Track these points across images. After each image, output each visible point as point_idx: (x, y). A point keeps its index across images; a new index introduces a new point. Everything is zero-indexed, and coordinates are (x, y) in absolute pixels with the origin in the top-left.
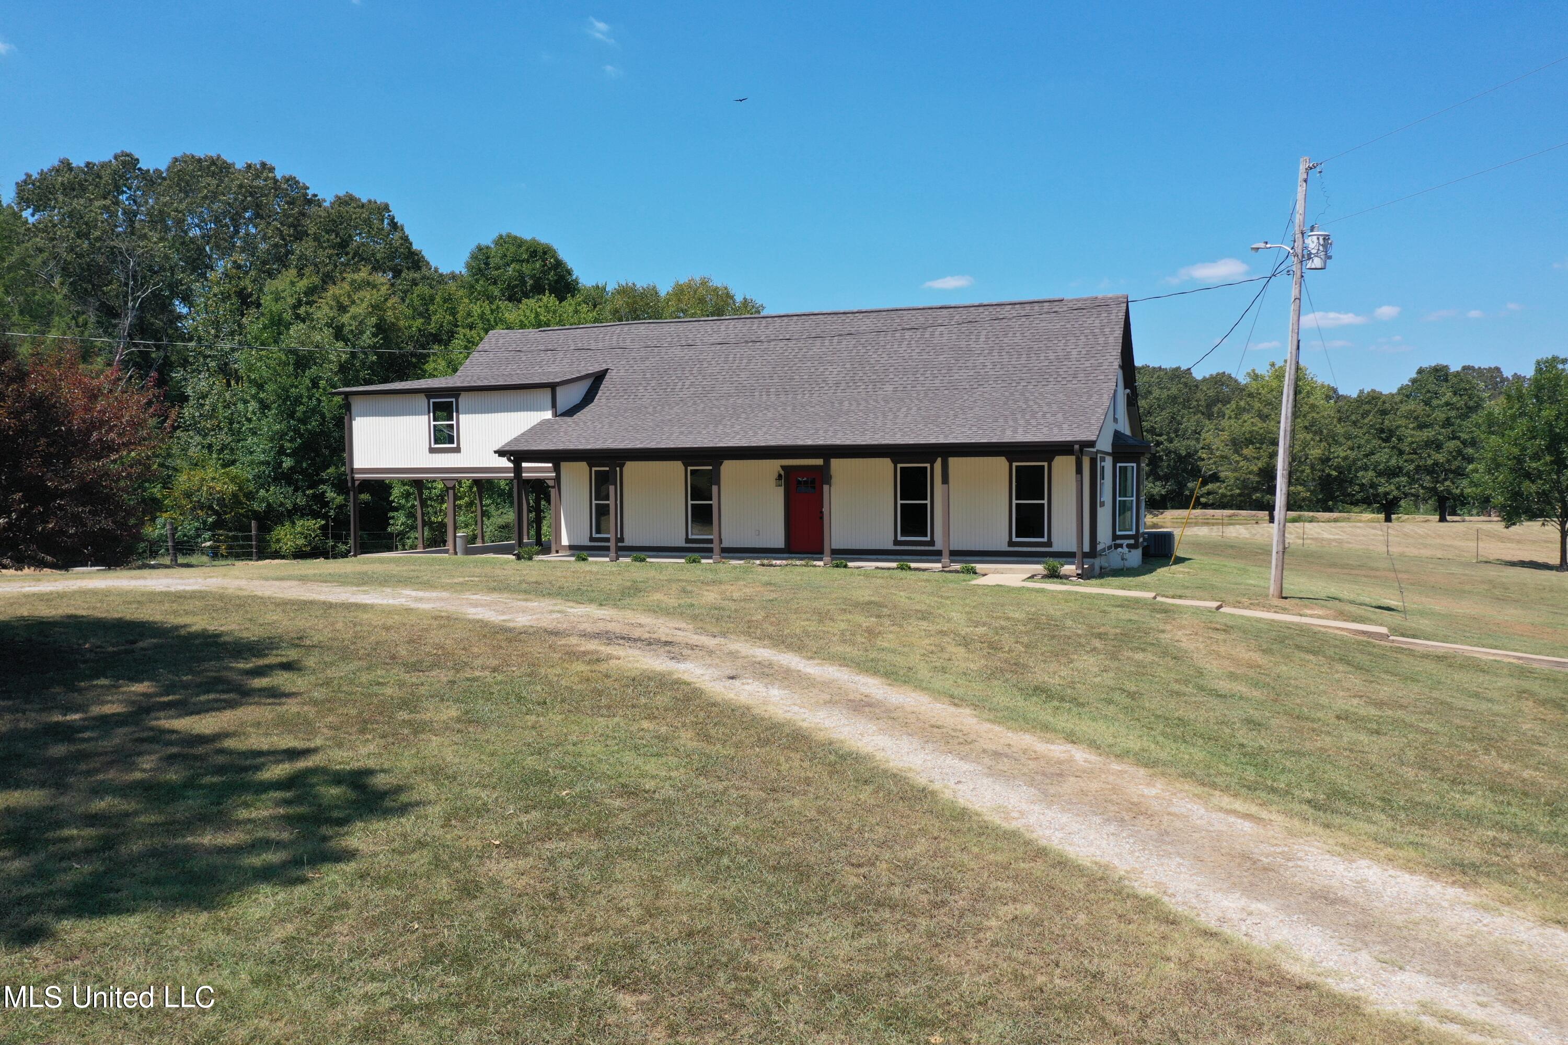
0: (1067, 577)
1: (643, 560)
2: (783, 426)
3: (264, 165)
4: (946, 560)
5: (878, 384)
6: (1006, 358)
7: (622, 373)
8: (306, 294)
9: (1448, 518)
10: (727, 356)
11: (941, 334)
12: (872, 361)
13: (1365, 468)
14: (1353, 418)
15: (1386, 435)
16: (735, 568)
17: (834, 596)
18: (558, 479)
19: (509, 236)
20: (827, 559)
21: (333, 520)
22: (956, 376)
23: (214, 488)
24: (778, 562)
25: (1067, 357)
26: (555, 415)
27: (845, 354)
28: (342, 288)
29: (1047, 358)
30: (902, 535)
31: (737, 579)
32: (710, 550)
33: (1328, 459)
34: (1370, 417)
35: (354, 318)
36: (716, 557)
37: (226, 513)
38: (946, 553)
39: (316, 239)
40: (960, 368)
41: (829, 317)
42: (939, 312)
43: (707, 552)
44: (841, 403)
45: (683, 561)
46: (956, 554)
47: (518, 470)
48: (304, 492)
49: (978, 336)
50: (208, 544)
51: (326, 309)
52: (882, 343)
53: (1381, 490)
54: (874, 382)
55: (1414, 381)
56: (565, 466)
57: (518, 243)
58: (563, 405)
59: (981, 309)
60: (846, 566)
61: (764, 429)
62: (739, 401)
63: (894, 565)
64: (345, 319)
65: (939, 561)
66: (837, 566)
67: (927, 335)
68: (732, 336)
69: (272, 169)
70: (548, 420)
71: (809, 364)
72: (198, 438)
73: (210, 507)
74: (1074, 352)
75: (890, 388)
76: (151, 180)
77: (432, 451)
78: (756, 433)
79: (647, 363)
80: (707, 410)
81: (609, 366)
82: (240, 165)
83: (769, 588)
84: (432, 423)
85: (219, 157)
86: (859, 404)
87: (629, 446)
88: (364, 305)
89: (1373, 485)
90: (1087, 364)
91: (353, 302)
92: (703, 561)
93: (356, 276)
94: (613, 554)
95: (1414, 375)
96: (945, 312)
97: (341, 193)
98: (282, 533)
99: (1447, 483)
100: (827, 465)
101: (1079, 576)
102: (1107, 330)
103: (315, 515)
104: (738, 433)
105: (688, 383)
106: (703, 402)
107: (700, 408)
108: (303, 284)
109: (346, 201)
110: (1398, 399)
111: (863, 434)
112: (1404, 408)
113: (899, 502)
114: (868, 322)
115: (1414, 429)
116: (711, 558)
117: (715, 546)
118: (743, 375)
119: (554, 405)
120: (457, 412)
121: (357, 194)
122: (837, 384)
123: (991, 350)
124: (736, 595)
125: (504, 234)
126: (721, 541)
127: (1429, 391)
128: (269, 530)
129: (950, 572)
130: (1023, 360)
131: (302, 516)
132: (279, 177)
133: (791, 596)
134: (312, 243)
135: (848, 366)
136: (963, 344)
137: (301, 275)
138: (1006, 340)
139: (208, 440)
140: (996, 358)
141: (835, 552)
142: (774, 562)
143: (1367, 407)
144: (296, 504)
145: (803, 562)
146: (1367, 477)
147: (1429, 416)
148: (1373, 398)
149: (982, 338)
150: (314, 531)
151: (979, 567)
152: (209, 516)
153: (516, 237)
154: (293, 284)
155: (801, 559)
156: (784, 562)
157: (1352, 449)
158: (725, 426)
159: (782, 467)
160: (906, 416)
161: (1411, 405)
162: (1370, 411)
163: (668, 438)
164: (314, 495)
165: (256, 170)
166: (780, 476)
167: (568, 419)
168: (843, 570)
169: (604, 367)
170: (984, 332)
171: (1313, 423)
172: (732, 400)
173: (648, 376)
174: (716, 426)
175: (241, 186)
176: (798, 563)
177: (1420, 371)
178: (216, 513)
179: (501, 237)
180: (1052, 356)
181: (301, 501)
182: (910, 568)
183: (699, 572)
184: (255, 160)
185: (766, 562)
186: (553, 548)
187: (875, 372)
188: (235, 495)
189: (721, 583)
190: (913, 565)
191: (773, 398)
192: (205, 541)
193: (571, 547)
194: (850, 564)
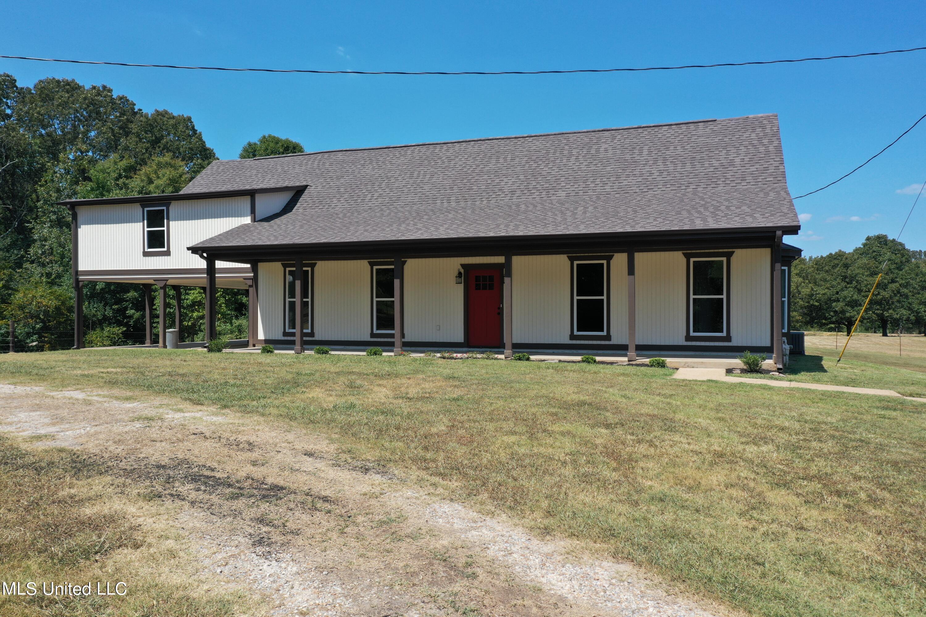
0: (768, 372)
1: (326, 352)
2: (464, 223)
3: (104, 87)
4: (632, 353)
5: (552, 192)
6: (671, 168)
7: (319, 188)
8: (125, 170)
9: (889, 335)
10: (412, 173)
11: (606, 150)
12: (544, 173)
13: (838, 300)
14: (827, 268)
15: (848, 280)
16: (415, 360)
17: (532, 393)
18: (255, 279)
19: (270, 136)
20: (508, 352)
21: (133, 328)
22: (625, 183)
23: (41, 303)
24: (459, 355)
25: (732, 163)
26: (254, 220)
27: (519, 168)
28: (151, 167)
29: (711, 165)
30: (578, 330)
31: (416, 372)
32: (392, 344)
33: (813, 295)
34: (838, 269)
35: (157, 187)
36: (397, 349)
37: (50, 321)
38: (632, 348)
39: (138, 136)
40: (628, 176)
41: (503, 142)
42: (601, 134)
43: (390, 346)
44: (518, 206)
45: (365, 353)
46: (642, 349)
47: (211, 270)
48: (111, 306)
49: (641, 150)
50: (34, 344)
51: (138, 182)
52: (552, 159)
53: (848, 315)
54: (547, 190)
55: (865, 245)
56: (262, 267)
57: (277, 141)
58: (261, 212)
59: (640, 130)
60: (528, 359)
61: (446, 226)
62: (423, 208)
63: (579, 358)
64: (152, 188)
65: (625, 355)
66: (520, 359)
67: (593, 151)
68: (417, 158)
69: (110, 91)
70: (247, 225)
71: (486, 177)
72: (39, 269)
73: (38, 317)
74: (738, 161)
75: (564, 194)
76: (22, 93)
77: (146, 254)
78: (437, 229)
79: (342, 180)
80: (392, 214)
81: (308, 184)
82: (87, 87)
83: (452, 382)
84: (146, 229)
85: (73, 80)
86: (535, 206)
87: (314, 242)
88: (165, 179)
89: (843, 312)
90: (753, 169)
91: (158, 177)
92: (384, 354)
93: (161, 159)
94: (298, 347)
95: (864, 241)
96: (607, 133)
97: (160, 109)
98: (94, 336)
99: (891, 311)
100: (509, 262)
101: (779, 370)
102: (765, 141)
103: (119, 323)
104: (420, 229)
105: (376, 195)
106: (389, 209)
107: (386, 214)
108: (123, 164)
109: (162, 114)
110: (856, 257)
111: (545, 225)
112: (860, 262)
113: (576, 298)
114: (537, 143)
115: (867, 276)
116: (392, 351)
117: (397, 340)
118: (426, 187)
119: (253, 212)
120: (168, 219)
121: (170, 111)
122: (513, 192)
123: (656, 161)
124: (413, 392)
125: (267, 135)
126: (403, 336)
127: (874, 252)
128: (85, 334)
129: (637, 365)
130: (688, 167)
131: (110, 324)
132: (115, 96)
133: (480, 393)
134: (135, 139)
135: (522, 177)
136: (628, 157)
137: (122, 158)
138: (668, 153)
139: (48, 269)
140: (661, 167)
141: (516, 346)
142: (455, 355)
143: (836, 262)
144: (104, 315)
145: (485, 356)
146: (838, 306)
147: (877, 267)
148: (840, 256)
149: (645, 152)
150: (118, 335)
151: (669, 361)
152: (37, 323)
153: (274, 137)
154: (115, 163)
155: (482, 353)
156: (465, 355)
157: (828, 288)
158: (408, 225)
159: (463, 266)
160: (585, 213)
161: (865, 260)
162: (838, 265)
163: (352, 235)
164: (118, 310)
165: (99, 90)
166: (460, 273)
167: (265, 224)
168: (525, 363)
169: (305, 183)
170: (646, 148)
171: (802, 270)
172: (415, 207)
173: (342, 190)
174: (400, 225)
175: (85, 99)
176: (479, 356)
177: (868, 239)
178: (43, 321)
179: (264, 137)
180: (716, 163)
181: (109, 313)
182: (595, 361)
183: (376, 365)
184: (99, 84)
185: (446, 355)
186: (251, 343)
187: (548, 181)
188: (57, 308)
189: (397, 376)
190: (598, 359)
191: (453, 204)
192: (33, 341)
193: (267, 341)
194: (532, 357)
